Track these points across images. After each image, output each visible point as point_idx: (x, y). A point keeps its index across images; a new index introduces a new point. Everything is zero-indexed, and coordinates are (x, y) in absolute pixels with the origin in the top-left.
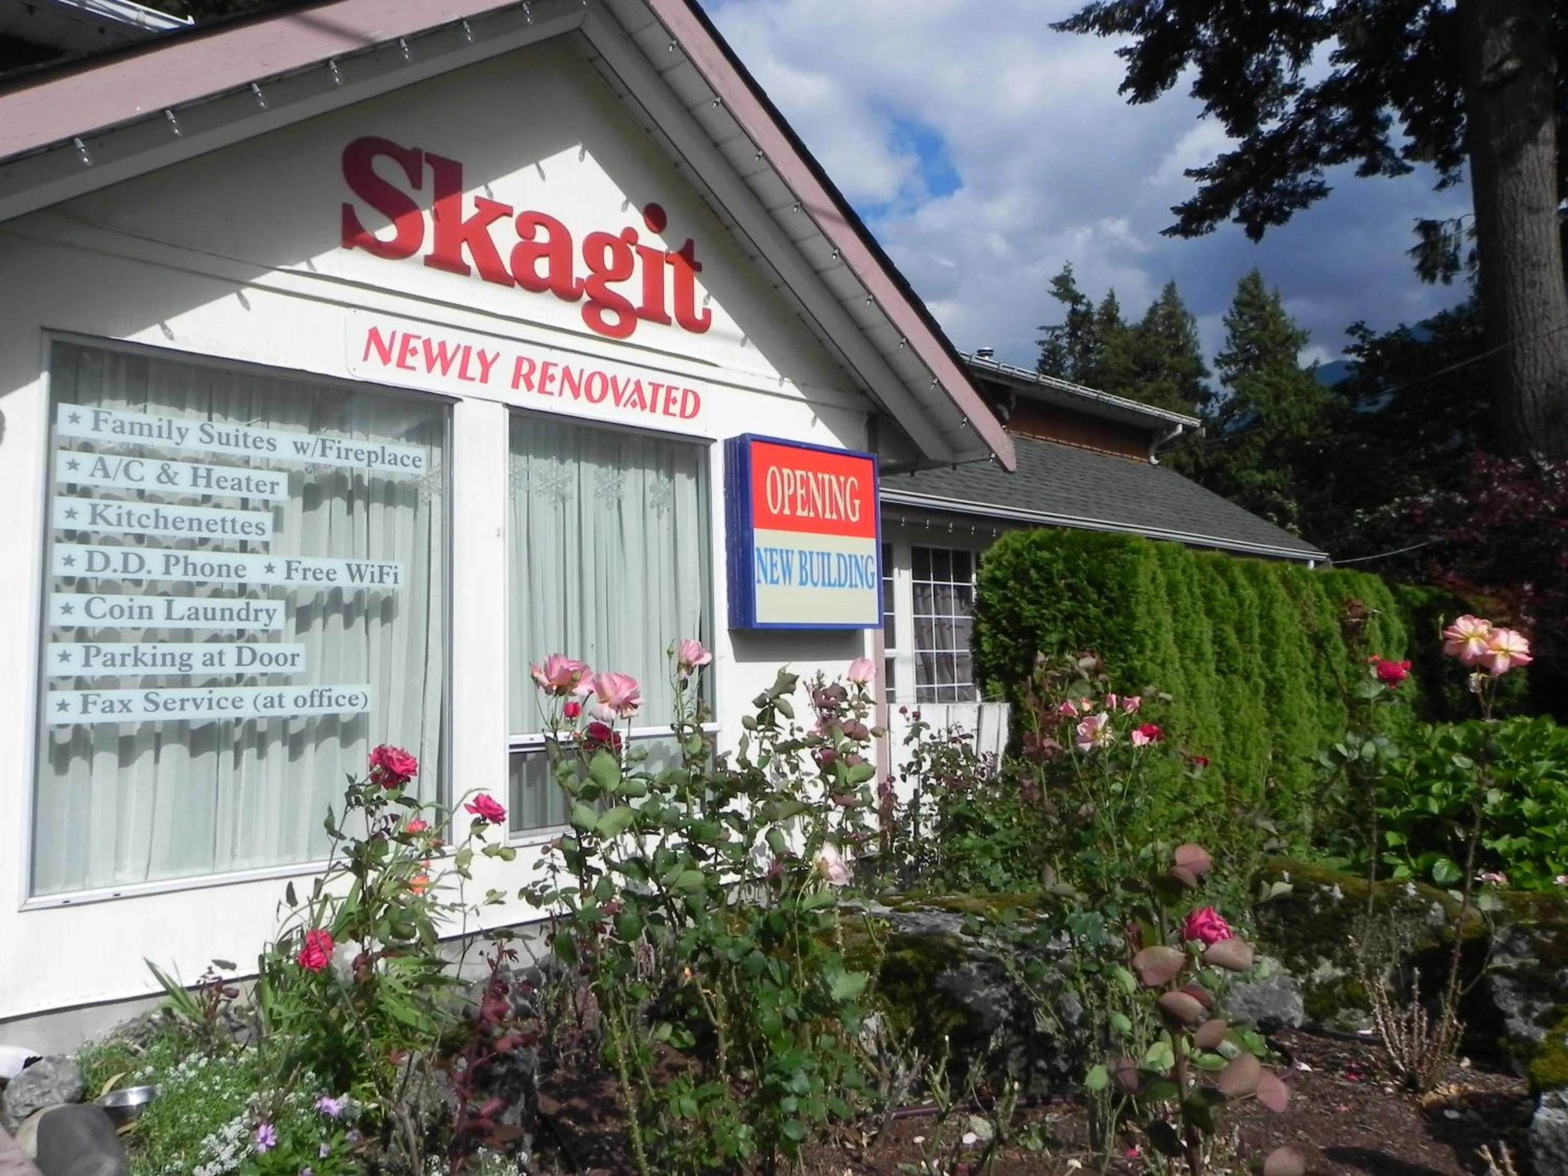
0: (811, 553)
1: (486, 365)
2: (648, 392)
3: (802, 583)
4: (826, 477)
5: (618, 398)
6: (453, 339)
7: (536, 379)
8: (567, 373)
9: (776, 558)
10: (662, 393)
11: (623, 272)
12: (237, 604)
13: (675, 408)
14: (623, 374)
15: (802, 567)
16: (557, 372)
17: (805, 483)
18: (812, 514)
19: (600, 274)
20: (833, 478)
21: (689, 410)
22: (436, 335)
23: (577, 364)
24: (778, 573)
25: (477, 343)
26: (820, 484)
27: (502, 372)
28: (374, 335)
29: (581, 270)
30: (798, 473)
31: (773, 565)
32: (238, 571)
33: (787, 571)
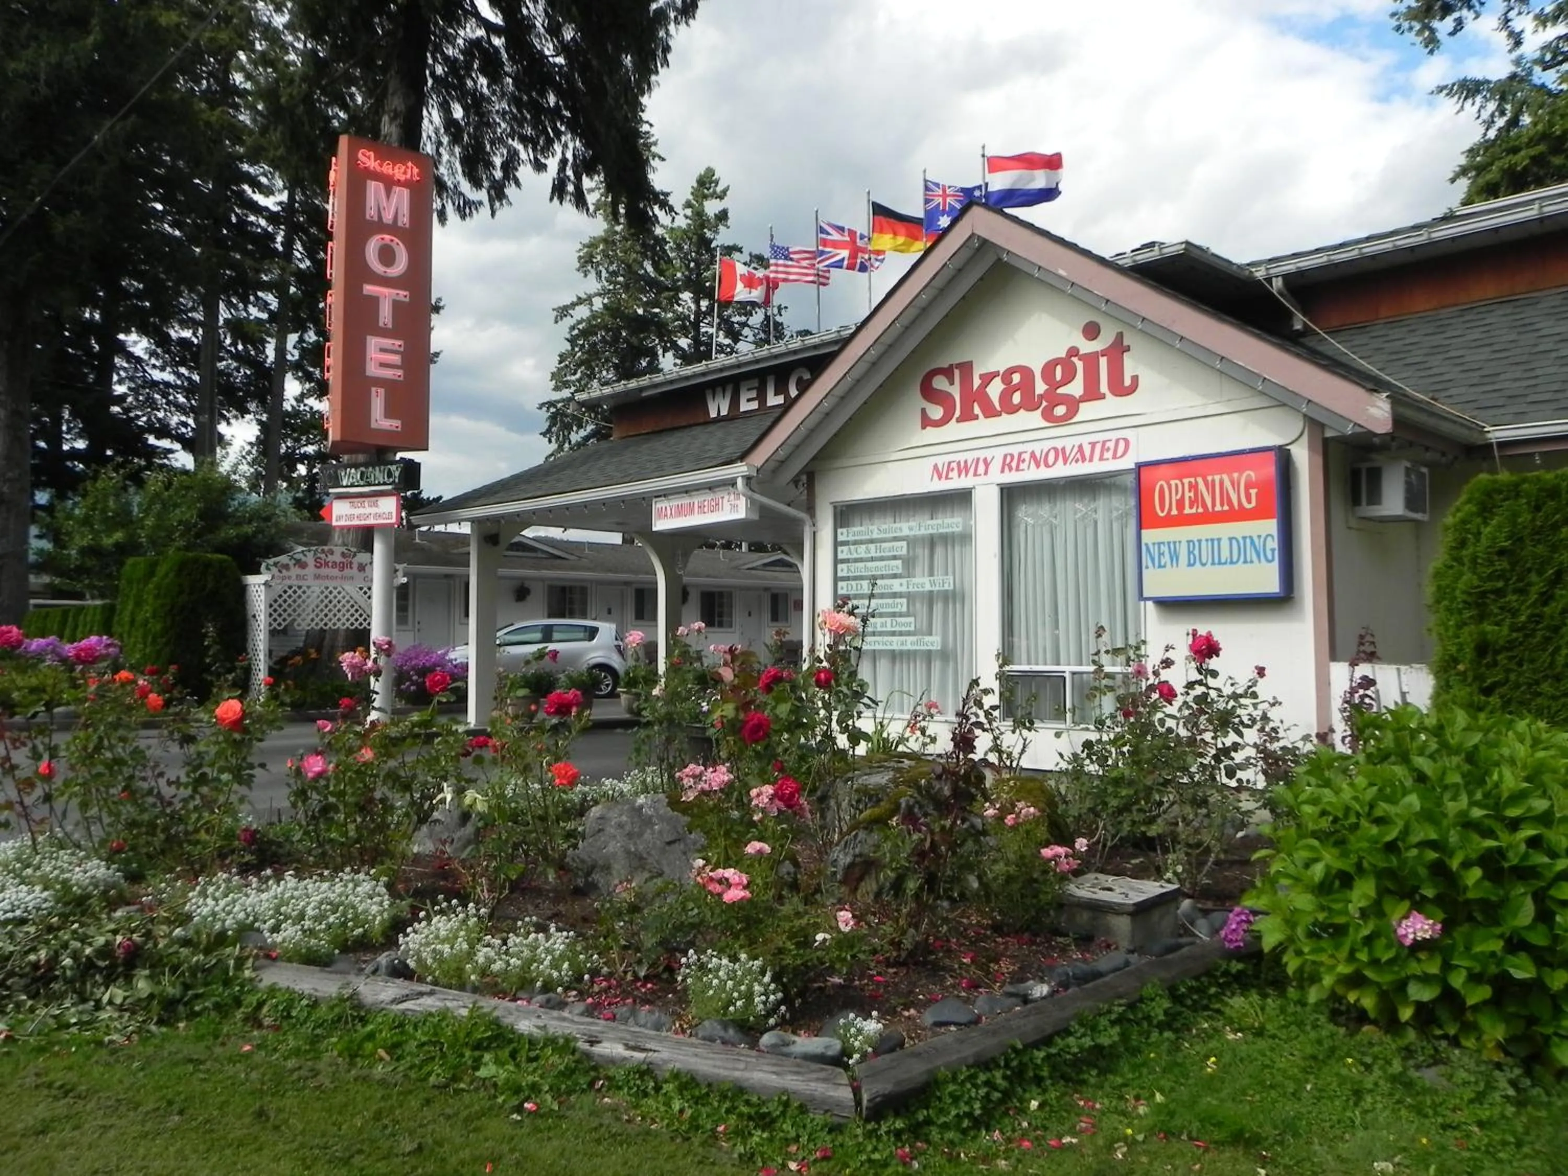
0: (1200, 541)
1: (987, 464)
2: (1087, 450)
3: (1190, 565)
4: (1217, 478)
5: (1065, 461)
6: (970, 456)
7: (1014, 464)
8: (1033, 455)
9: (1164, 548)
10: (1098, 448)
11: (1069, 378)
12: (890, 601)
13: (1108, 455)
14: (1068, 443)
15: (1189, 553)
16: (1026, 456)
17: (1194, 487)
18: (1200, 510)
19: (1053, 385)
20: (1225, 477)
21: (1119, 453)
22: (961, 457)
23: (1038, 448)
24: (1166, 559)
25: (981, 454)
26: (1210, 487)
27: (996, 466)
28: (936, 467)
29: (1040, 387)
30: (1186, 481)
31: (1161, 554)
32: (891, 586)
33: (1175, 557)
